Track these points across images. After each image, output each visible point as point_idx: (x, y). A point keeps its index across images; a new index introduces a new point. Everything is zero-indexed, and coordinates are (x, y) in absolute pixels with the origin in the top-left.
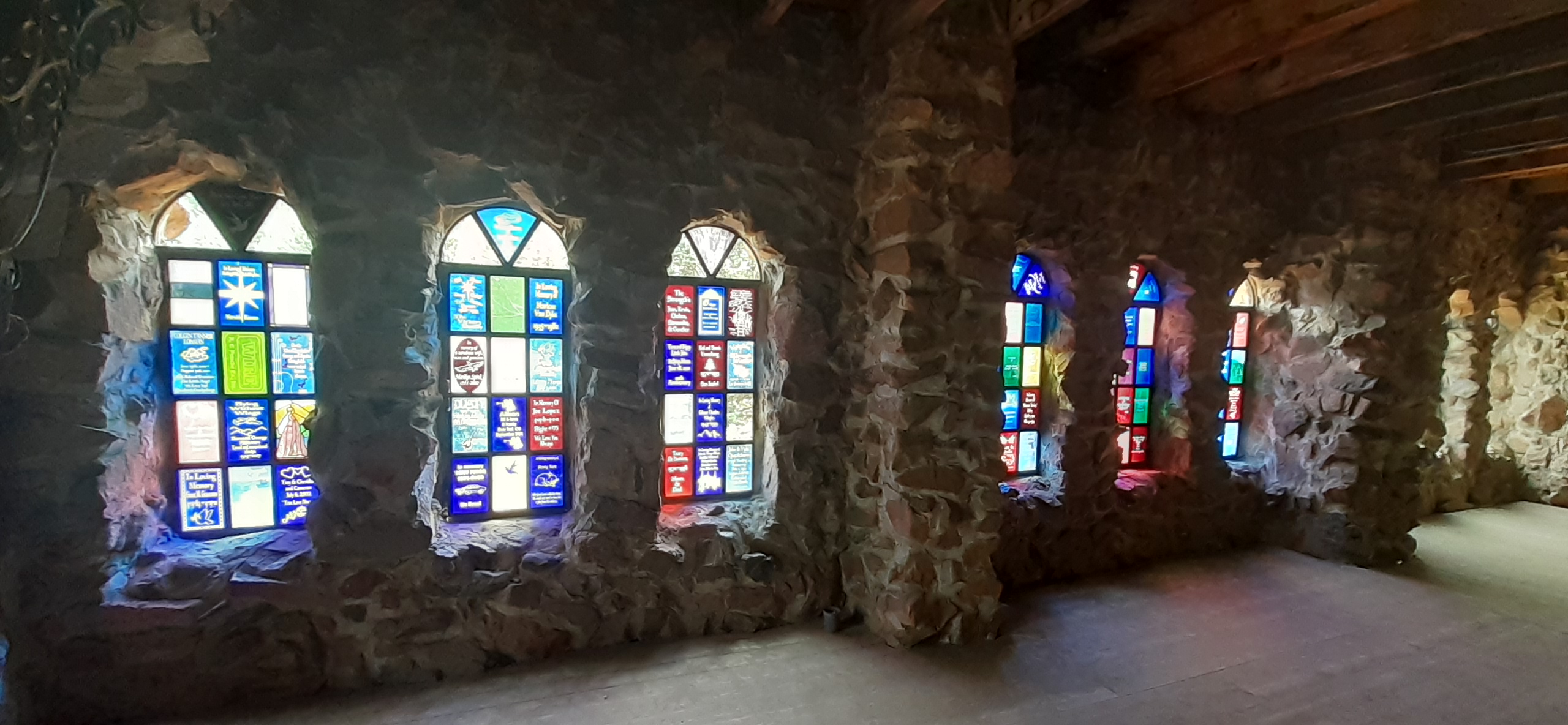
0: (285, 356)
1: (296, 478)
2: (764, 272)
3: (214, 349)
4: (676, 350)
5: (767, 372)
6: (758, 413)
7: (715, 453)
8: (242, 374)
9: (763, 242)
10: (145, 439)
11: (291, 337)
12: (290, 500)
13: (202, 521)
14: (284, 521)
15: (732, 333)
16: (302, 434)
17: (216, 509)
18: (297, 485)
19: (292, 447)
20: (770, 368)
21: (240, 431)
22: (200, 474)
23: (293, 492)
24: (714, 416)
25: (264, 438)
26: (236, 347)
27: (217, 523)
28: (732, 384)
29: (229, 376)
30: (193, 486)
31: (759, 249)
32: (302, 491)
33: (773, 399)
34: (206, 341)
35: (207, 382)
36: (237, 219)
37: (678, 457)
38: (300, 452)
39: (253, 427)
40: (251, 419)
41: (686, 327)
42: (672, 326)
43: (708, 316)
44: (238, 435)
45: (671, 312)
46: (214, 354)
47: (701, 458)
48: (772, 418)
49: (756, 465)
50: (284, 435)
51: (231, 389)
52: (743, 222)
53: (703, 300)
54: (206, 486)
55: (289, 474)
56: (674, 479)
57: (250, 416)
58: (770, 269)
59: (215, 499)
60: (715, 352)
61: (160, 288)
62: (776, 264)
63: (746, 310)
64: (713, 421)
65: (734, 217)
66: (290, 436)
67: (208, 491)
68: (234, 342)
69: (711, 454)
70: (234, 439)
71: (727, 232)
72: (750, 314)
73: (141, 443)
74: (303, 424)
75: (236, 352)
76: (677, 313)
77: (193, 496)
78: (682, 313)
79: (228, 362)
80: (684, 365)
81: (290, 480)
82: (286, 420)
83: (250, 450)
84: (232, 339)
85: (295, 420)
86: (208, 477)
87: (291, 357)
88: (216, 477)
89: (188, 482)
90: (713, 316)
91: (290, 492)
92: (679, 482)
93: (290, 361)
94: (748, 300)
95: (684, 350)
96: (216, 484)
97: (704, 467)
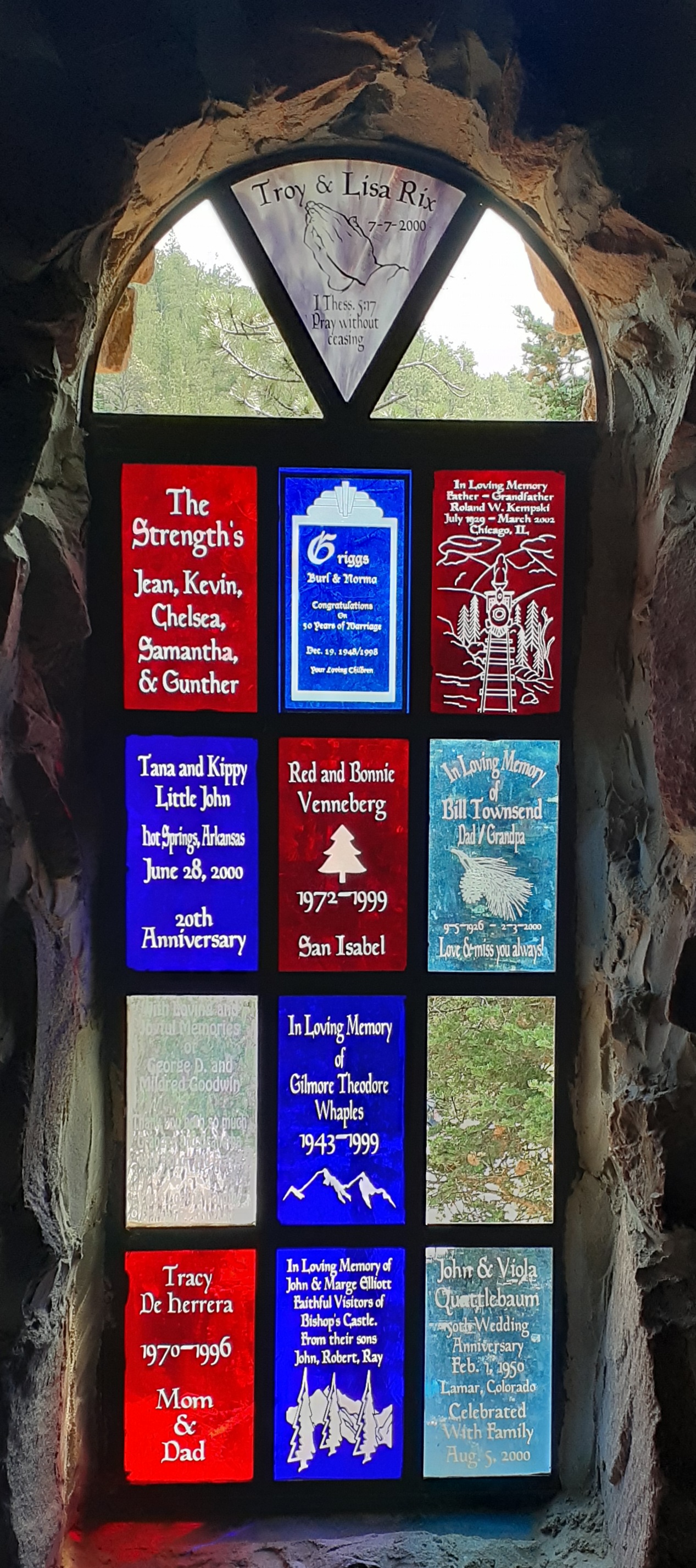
2: (618, 375)
4: (178, 784)
5: (620, 892)
6: (584, 1094)
7: (369, 1283)
9: (584, 195)
15: (451, 700)
20: (634, 872)
24: (359, 1100)
28: (453, 951)
31: (573, 243)
33: (642, 1029)
37: (186, 1293)
41: (224, 671)
42: (158, 668)
43: (331, 617)
45: (152, 599)
47: (299, 1303)
48: (632, 1136)
49: (572, 1347)
52: (485, 98)
53: (309, 533)
56: (169, 1398)
58: (638, 353)
60: (366, 790)
62: (664, 322)
63: (519, 582)
64: (355, 1127)
65: (435, 77)
69: (350, 1286)
71: (425, 181)
72: (541, 599)
76: (180, 605)
78: (204, 604)
80: (212, 856)
90: (355, 616)
92: (191, 1414)
94: (535, 529)
95: (217, 782)
97: (316, 1350)
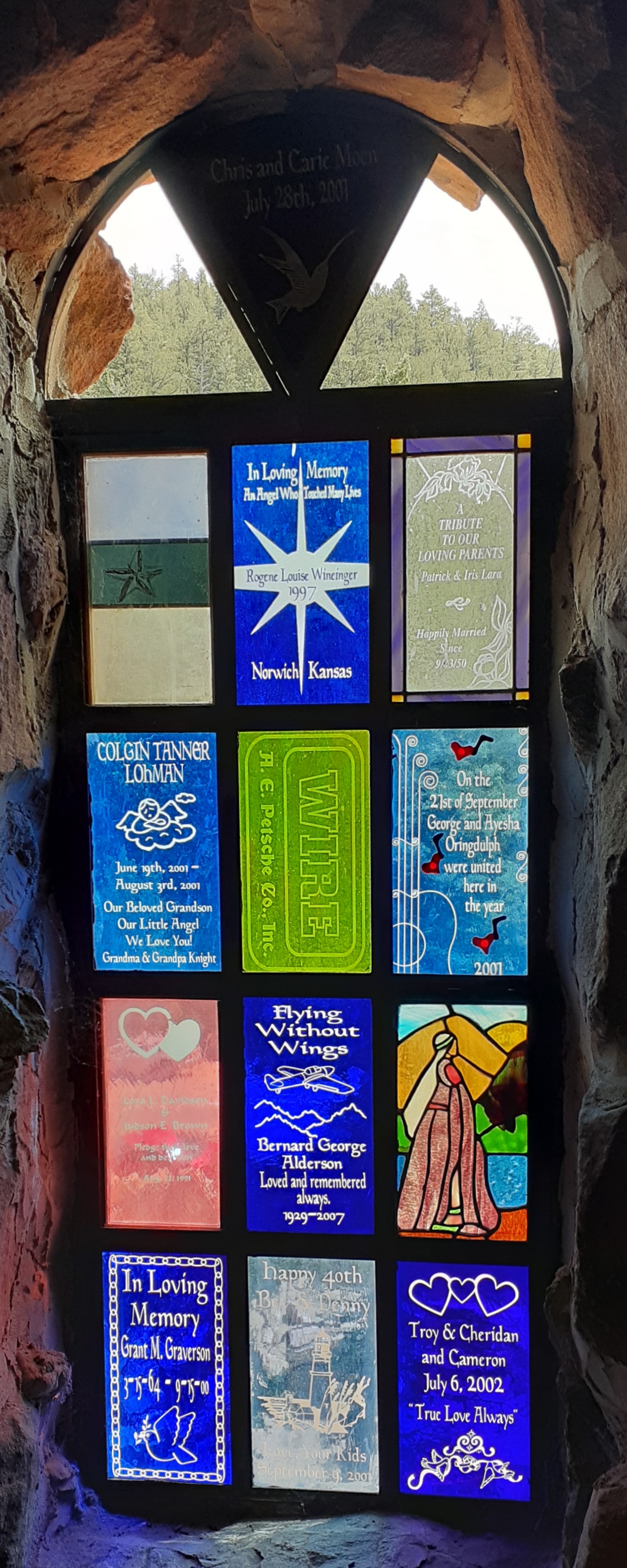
0: (436, 825)
1: (456, 1315)
3: (213, 802)
8: (295, 892)
10: (25, 1146)
11: (455, 746)
12: (434, 1400)
13: (164, 1448)
14: (414, 1483)
16: (478, 1138)
17: (204, 1404)
18: (457, 1342)
19: (445, 1189)
21: (282, 1116)
22: (163, 1273)
23: (446, 1371)
25: (357, 1149)
26: (279, 789)
27: (207, 1463)
29: (256, 905)
30: (142, 1315)
32: (477, 1371)
34: (190, 766)
35: (190, 927)
36: (293, 258)
38: (469, 1214)
39: (326, 1103)
40: (318, 1072)
44: (278, 1132)
46: (212, 819)
50: (421, 1140)
51: (261, 959)
54: (179, 1320)
55: (437, 1294)
57: (317, 1060)
59: (204, 1370)
61: (60, 568)
66: (441, 1143)
67: (182, 1336)
68: (274, 773)
70: (265, 1145)
73: (15, 1164)
74: (483, 1099)
75: (278, 810)
77: (139, 1351)
79: (257, 848)
81: (437, 1323)
82: (430, 1080)
83: (310, 1191)
84: (268, 758)
85: (458, 1083)
86: (187, 1286)
87: (451, 825)
88: (209, 1290)
89: (126, 1299)
91: (433, 1369)
93: (452, 845)
96: (207, 1312)
